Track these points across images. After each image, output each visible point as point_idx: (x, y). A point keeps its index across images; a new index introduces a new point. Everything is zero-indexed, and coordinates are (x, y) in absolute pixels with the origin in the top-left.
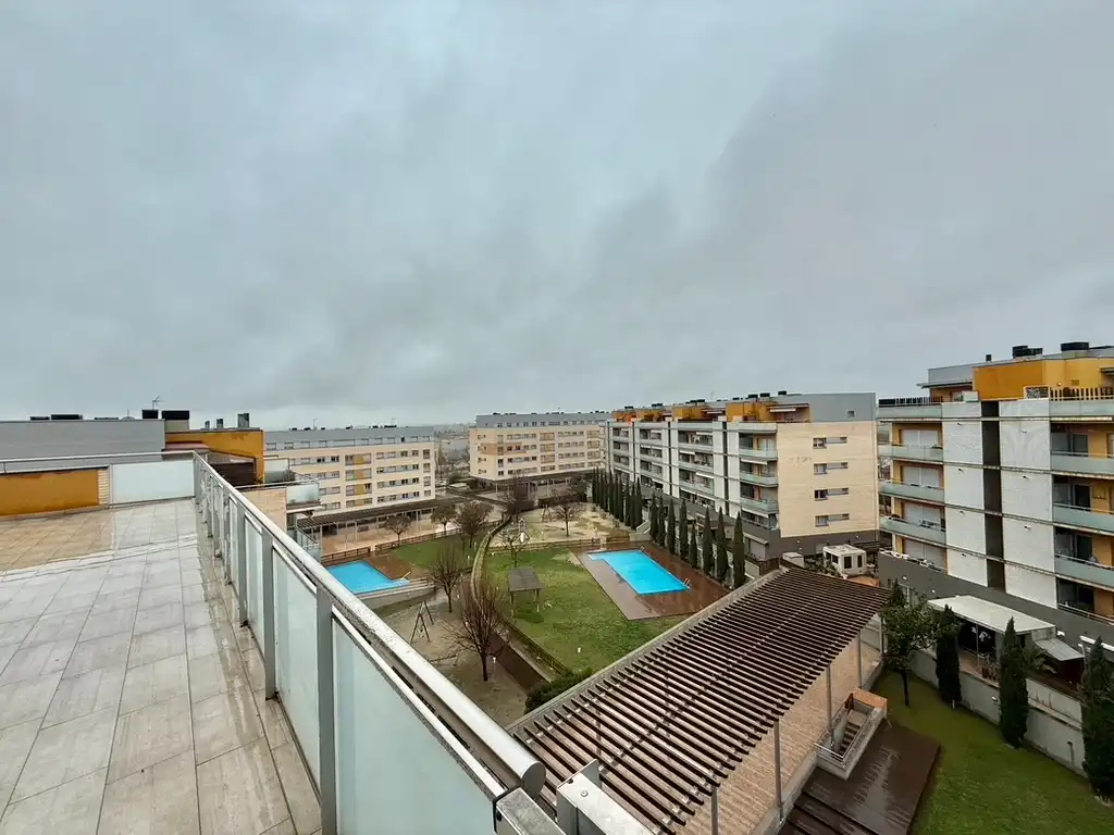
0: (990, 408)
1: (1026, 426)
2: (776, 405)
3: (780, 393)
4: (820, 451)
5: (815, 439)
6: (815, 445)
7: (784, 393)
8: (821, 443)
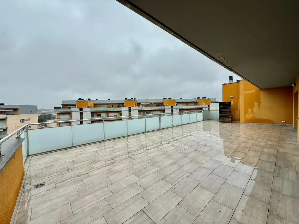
0: (81, 109)
1: (87, 113)
4: (22, 123)
5: (21, 120)
6: (21, 122)
8: (22, 121)
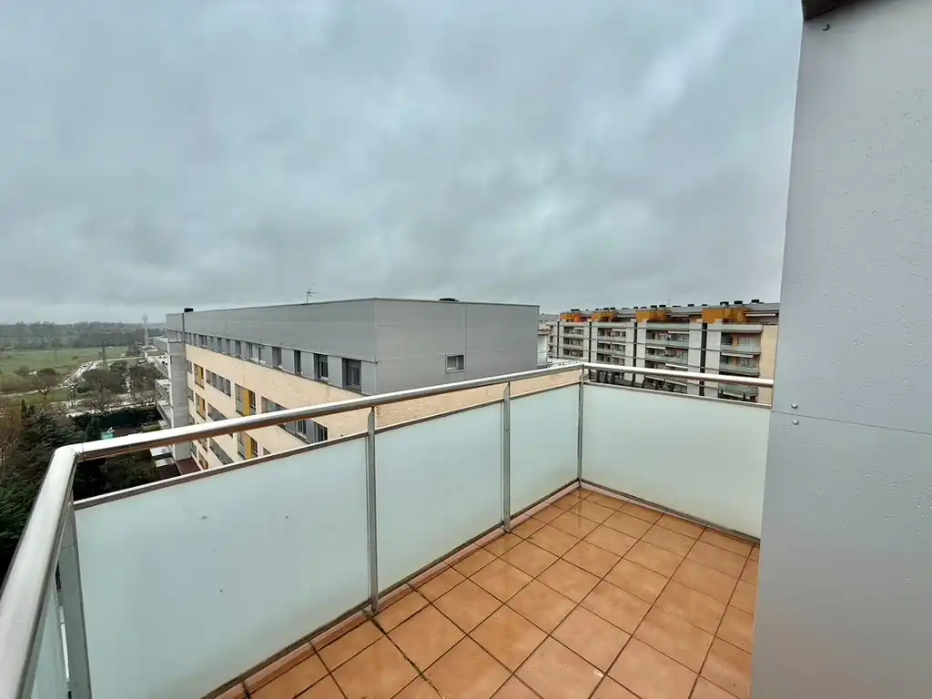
2: (749, 311)
3: (753, 301)
7: (757, 301)
